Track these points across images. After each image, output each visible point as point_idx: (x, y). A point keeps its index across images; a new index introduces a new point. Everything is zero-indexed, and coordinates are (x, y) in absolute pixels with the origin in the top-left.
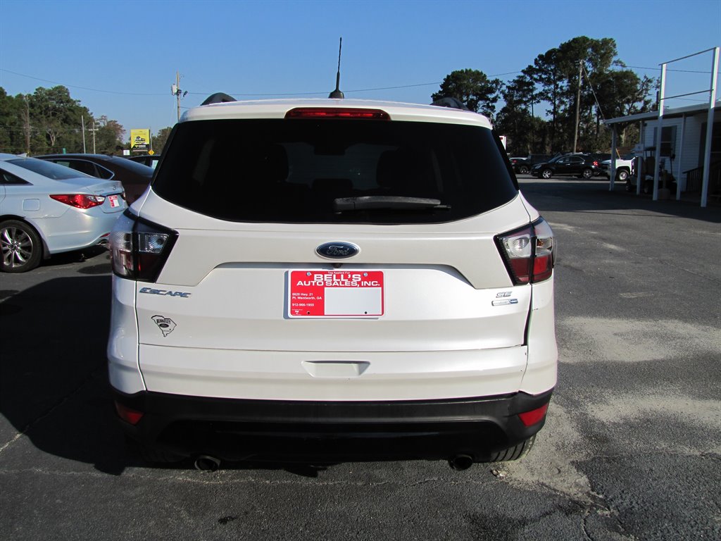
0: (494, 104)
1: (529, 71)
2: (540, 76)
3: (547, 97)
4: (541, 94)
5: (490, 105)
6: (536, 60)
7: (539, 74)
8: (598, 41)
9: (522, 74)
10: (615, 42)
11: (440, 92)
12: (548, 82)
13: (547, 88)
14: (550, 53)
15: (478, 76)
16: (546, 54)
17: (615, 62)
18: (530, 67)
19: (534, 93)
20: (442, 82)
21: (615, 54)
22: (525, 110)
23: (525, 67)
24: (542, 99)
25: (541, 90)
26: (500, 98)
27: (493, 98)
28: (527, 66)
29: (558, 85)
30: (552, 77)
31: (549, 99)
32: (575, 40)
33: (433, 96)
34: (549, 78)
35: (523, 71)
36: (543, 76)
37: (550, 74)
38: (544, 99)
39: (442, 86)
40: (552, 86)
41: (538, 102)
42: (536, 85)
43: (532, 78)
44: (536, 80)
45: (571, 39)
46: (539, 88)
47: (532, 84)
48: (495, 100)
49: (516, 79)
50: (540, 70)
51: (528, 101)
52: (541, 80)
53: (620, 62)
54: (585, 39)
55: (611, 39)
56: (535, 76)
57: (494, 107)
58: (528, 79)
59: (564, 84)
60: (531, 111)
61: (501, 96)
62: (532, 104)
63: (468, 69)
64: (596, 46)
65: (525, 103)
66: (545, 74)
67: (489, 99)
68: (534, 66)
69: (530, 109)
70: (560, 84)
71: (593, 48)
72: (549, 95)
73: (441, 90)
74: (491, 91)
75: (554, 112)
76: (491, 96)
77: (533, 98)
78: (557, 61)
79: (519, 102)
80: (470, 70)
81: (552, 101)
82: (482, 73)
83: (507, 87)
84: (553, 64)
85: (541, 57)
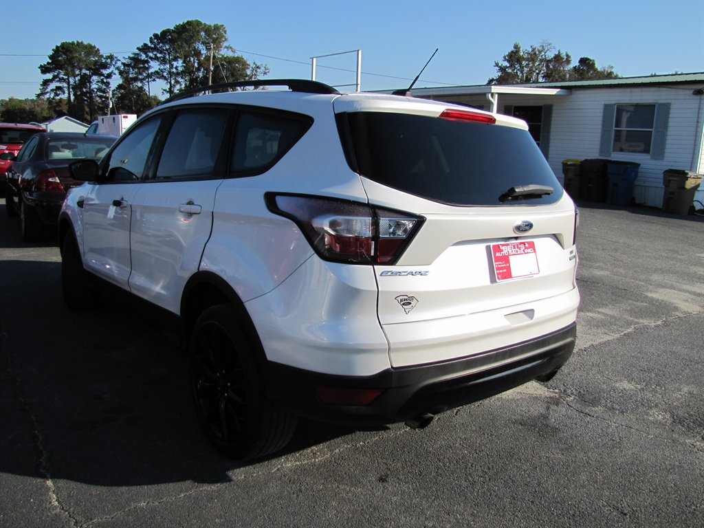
0: (109, 80)
1: (145, 49)
2: (156, 55)
3: (163, 76)
4: (156, 72)
5: (105, 80)
6: (151, 38)
7: (155, 53)
8: (210, 26)
9: (137, 52)
10: (226, 29)
11: (48, 63)
12: (163, 61)
13: (162, 67)
14: (164, 33)
15: (91, 50)
16: (161, 33)
17: (226, 47)
18: (145, 45)
19: (150, 72)
20: (51, 53)
21: (226, 40)
22: (142, 87)
23: (140, 45)
25: (157, 69)
26: (115, 74)
27: (108, 74)
28: (142, 44)
29: (173, 65)
30: (167, 57)
31: (165, 78)
32: (189, 23)
33: (41, 67)
34: (164, 58)
35: (138, 48)
36: (159, 55)
37: (165, 53)
38: (159, 78)
39: (50, 57)
40: (168, 66)
41: (154, 80)
42: (152, 64)
43: (147, 56)
44: (151, 58)
45: (186, 22)
46: (155, 66)
47: (147, 62)
48: (109, 76)
49: (132, 56)
50: (155, 49)
51: (144, 79)
52: (156, 58)
53: (231, 48)
54: (198, 23)
55: (223, 25)
56: (151, 55)
57: (109, 83)
58: (143, 57)
59: (179, 64)
60: (147, 89)
61: (117, 72)
62: (148, 82)
63: (80, 41)
64: (208, 30)
65: (141, 80)
66: (160, 53)
67: (103, 75)
68: (150, 45)
69: (146, 88)
70: (175, 64)
71: (205, 32)
72: (165, 74)
73: (50, 61)
74: (105, 66)
75: (170, 91)
76: (106, 72)
77: (149, 76)
78: (172, 42)
79: (135, 79)
80: (82, 43)
81: (167, 80)
82: (94, 47)
83: (122, 63)
84: (168, 44)
85: (156, 36)
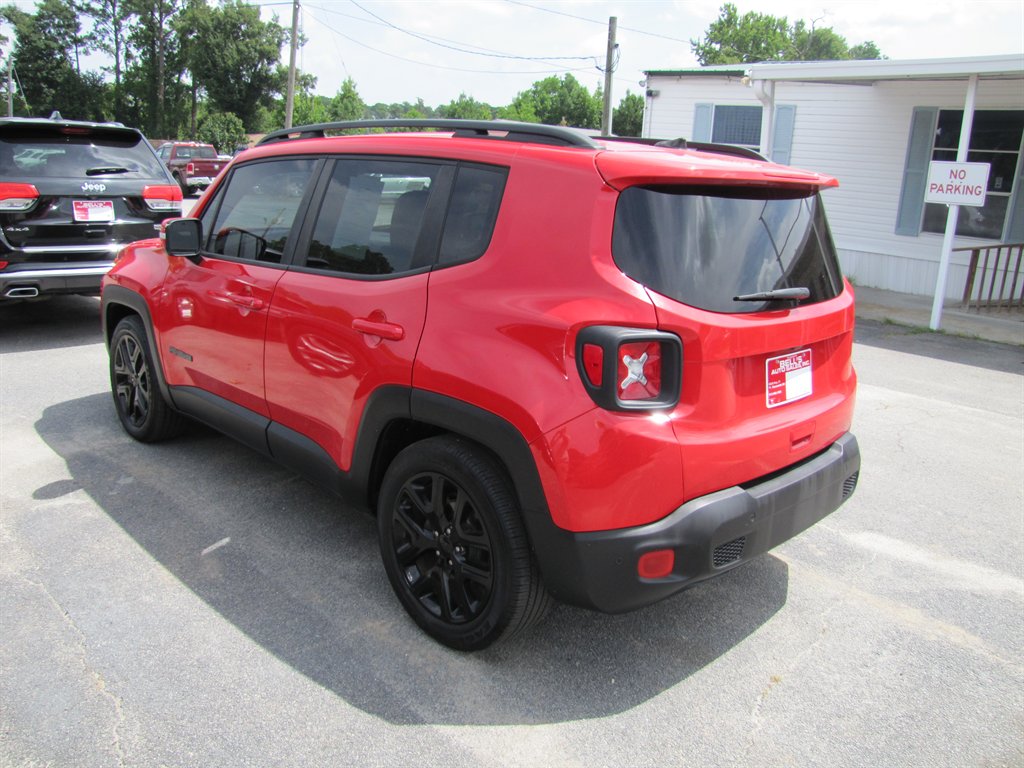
2: (88, 5)
4: (92, 37)
19: (78, 35)
30: (110, 9)
31: (106, 48)
34: (104, 11)
38: (94, 49)
41: (86, 53)
44: (80, 10)
47: (74, 16)
52: (89, 11)
60: (74, 64)
62: (76, 52)
69: (72, 62)
72: (106, 41)
75: (116, 72)
77: (78, 42)
81: (111, 51)
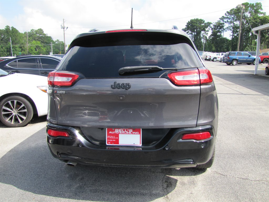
0: (207, 32)
1: (223, 18)
2: (227, 20)
3: (230, 29)
4: (228, 28)
6: (225, 13)
8: (253, 4)
9: (219, 20)
11: (185, 28)
12: (230, 23)
13: (230, 25)
14: (231, 10)
15: (201, 21)
17: (260, 13)
18: (223, 16)
19: (224, 28)
20: (186, 24)
21: (261, 9)
22: (221, 35)
23: (221, 17)
24: (228, 30)
25: (228, 26)
32: (243, 4)
34: (231, 21)
35: (220, 19)
36: (229, 20)
37: (231, 19)
39: (186, 26)
40: (232, 25)
41: (226, 31)
42: (225, 24)
43: (223, 21)
44: (225, 22)
47: (223, 24)
49: (217, 22)
50: (227, 18)
52: (228, 21)
53: (263, 13)
54: (247, 4)
55: (260, 3)
56: (225, 20)
57: (208, 34)
58: (222, 22)
59: (237, 23)
60: (223, 35)
61: (211, 29)
62: (223, 32)
63: (197, 18)
64: (252, 6)
66: (229, 19)
68: (225, 16)
70: (235, 23)
74: (206, 27)
75: (233, 35)
77: (224, 30)
79: (218, 31)
81: (232, 30)
82: (203, 20)
83: (213, 25)
84: (233, 15)
85: (228, 12)
